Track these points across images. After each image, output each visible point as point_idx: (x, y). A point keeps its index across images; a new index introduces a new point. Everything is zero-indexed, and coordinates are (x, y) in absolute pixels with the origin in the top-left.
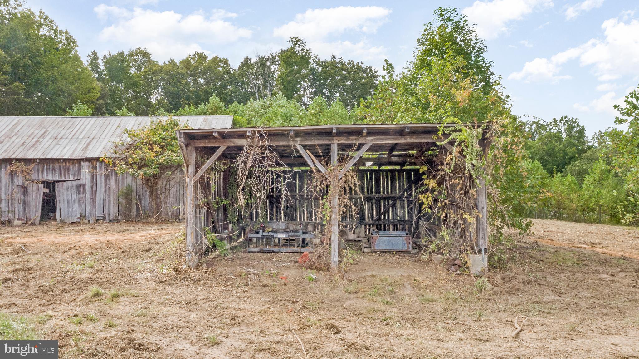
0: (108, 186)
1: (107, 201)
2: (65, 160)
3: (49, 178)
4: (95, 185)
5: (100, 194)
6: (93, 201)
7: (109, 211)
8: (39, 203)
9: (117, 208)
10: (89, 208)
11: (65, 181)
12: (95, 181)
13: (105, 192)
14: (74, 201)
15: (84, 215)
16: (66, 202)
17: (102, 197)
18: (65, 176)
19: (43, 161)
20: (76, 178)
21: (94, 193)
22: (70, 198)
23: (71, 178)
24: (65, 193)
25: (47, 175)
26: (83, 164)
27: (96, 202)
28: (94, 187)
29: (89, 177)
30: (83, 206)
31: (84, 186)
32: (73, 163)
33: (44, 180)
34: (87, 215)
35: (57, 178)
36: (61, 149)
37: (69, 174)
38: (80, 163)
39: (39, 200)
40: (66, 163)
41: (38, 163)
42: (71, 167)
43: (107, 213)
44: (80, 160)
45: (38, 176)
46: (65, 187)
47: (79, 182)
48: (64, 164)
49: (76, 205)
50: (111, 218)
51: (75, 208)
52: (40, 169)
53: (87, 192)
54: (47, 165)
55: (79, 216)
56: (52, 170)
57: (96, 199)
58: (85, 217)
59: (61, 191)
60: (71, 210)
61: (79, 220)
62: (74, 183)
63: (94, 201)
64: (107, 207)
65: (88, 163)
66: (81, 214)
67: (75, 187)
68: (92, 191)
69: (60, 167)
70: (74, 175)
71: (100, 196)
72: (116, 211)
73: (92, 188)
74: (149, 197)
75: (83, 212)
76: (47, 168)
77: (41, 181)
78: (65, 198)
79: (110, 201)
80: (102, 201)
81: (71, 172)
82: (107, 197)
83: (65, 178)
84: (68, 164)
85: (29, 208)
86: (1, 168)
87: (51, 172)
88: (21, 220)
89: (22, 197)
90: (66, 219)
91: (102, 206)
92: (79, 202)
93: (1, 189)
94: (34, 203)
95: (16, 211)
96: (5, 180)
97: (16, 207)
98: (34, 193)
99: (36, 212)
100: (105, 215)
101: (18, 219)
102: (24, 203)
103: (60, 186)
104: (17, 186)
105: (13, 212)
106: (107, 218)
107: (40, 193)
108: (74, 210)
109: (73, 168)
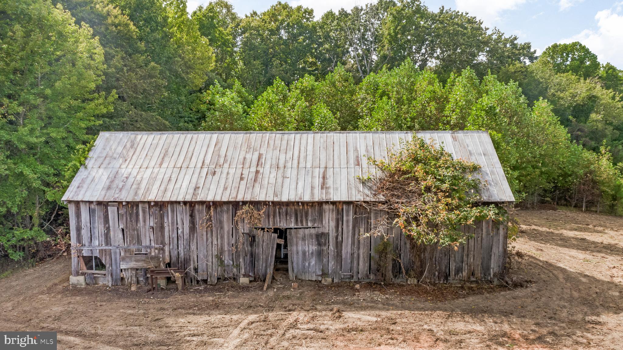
0: (357, 236)
1: (355, 255)
2: (303, 204)
3: (282, 225)
4: (340, 234)
5: (347, 246)
6: (338, 255)
7: (358, 269)
8: (271, 256)
9: (367, 265)
11: (301, 228)
12: (340, 229)
13: (353, 243)
14: (312, 253)
15: (326, 272)
16: (300, 253)
17: (349, 250)
18: (302, 222)
19: (275, 204)
20: (316, 225)
21: (339, 245)
22: (307, 249)
23: (310, 225)
24: (300, 242)
25: (280, 221)
26: (326, 207)
27: (341, 256)
28: (340, 238)
29: (333, 224)
30: (325, 260)
31: (326, 235)
32: (312, 206)
33: (276, 227)
34: (330, 271)
35: (292, 225)
36: (293, 186)
37: (307, 220)
38: (322, 207)
39: (272, 252)
40: (304, 207)
41: (271, 206)
42: (310, 210)
43: (355, 270)
44: (321, 203)
45: (269, 223)
46: (300, 236)
47: (321, 231)
49: (314, 258)
50: (360, 277)
51: (313, 262)
52: (271, 213)
53: (331, 244)
54: (279, 209)
55: (320, 273)
56: (286, 214)
57: (341, 253)
58: (327, 275)
59: (295, 240)
60: (307, 264)
61: (320, 279)
62: (313, 231)
64: (355, 262)
65: (331, 207)
66: (323, 270)
67: (314, 237)
68: (337, 242)
69: (296, 211)
70: (314, 221)
71: (346, 250)
72: (367, 268)
73: (337, 238)
74: (410, 251)
75: (324, 268)
76: (279, 213)
77: (273, 228)
78: (300, 248)
79: (359, 255)
80: (349, 256)
81: (310, 218)
82: (356, 250)
83: (302, 225)
84: (306, 207)
85: (258, 262)
86: (222, 211)
87: (284, 216)
88: (249, 276)
89: (250, 248)
90: (301, 275)
91: (349, 261)
92: (320, 254)
93: (222, 237)
94: (264, 257)
95: (242, 264)
96: (227, 226)
97: (241, 260)
98: (264, 244)
99: (266, 267)
100: (353, 273)
101: (244, 276)
102: (252, 255)
103: (293, 233)
104: (243, 234)
105: (238, 266)
106: (355, 277)
107: (273, 244)
108: (312, 264)
109: (312, 212)
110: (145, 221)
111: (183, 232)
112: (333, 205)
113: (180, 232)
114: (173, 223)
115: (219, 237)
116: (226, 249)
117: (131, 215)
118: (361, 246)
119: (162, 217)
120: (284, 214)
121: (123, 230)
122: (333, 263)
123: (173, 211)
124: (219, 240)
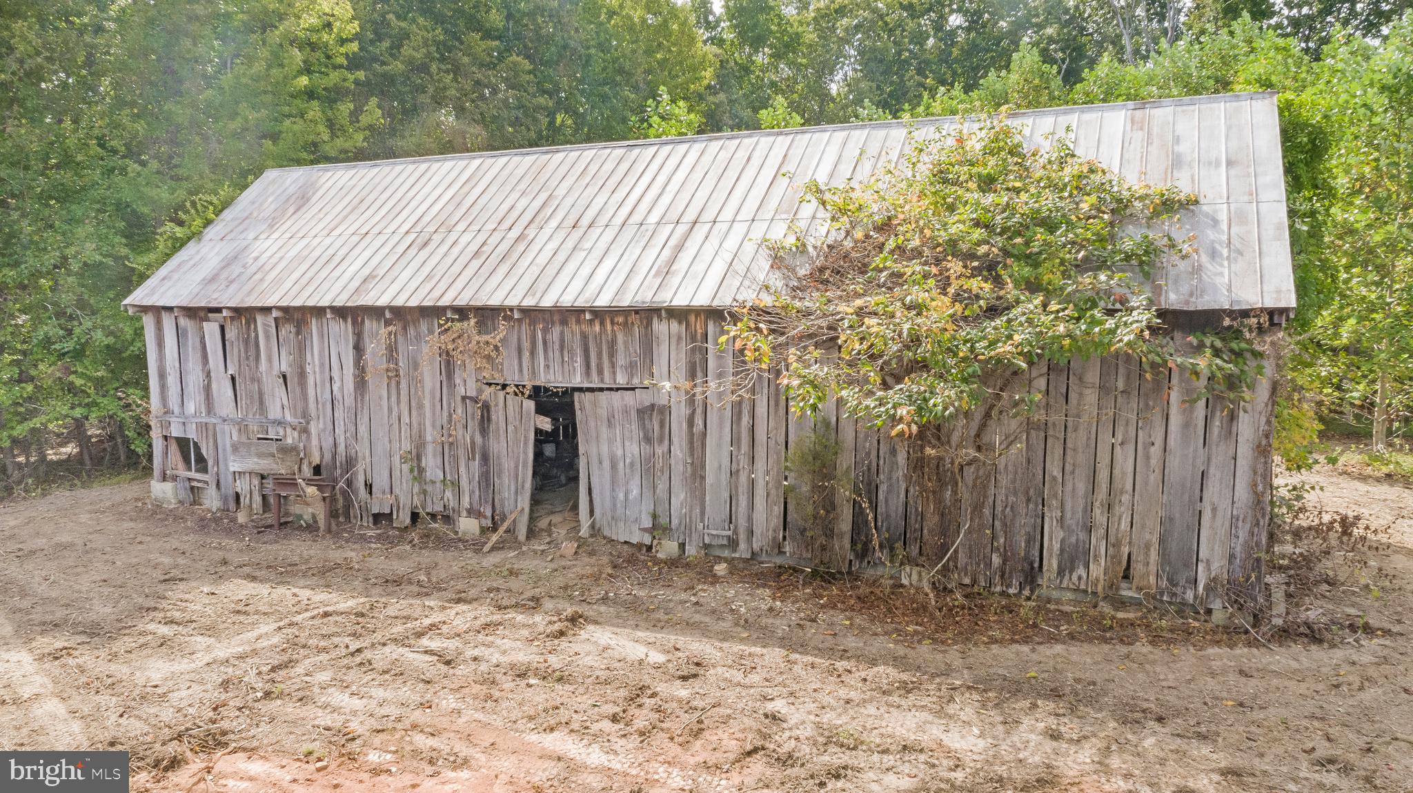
0: (745, 419)
1: (743, 479)
2: (599, 314)
3: (554, 378)
4: (699, 411)
5: (719, 446)
6: (694, 474)
7: (750, 519)
8: (525, 464)
9: (778, 510)
10: (680, 497)
11: (601, 390)
13: (735, 441)
14: (632, 464)
15: (663, 521)
16: (606, 464)
17: (725, 461)
18: (600, 372)
19: (531, 314)
20: (636, 381)
21: (697, 444)
22: (620, 452)
23: (621, 380)
24: (604, 430)
25: (547, 366)
26: (661, 328)
27: (703, 478)
28: (699, 421)
30: (662, 487)
31: (664, 411)
32: (626, 324)
33: (537, 384)
34: (675, 522)
35: (577, 380)
36: (585, 271)
37: (613, 365)
38: (649, 323)
40: (602, 324)
41: (519, 320)
42: (620, 339)
43: (742, 523)
44: (648, 314)
45: (521, 370)
46: (603, 413)
47: (644, 398)
48: (597, 328)
49: (638, 477)
50: (756, 546)
51: (635, 492)
52: (526, 345)
53: (675, 439)
54: (545, 331)
55: (647, 523)
56: (562, 348)
57: (703, 466)
58: (667, 530)
59: (592, 424)
60: (621, 496)
61: (647, 540)
62: (629, 398)
63: (696, 474)
64: (743, 501)
65: (675, 325)
66: (655, 516)
67: (634, 415)
68: (691, 435)
69: (584, 337)
70: (631, 368)
71: (717, 455)
72: (776, 521)
73: (691, 422)
75: (659, 511)
76: (545, 343)
77: (529, 384)
78: (605, 449)
79: (752, 477)
80: (725, 477)
81: (621, 360)
82: (744, 462)
83: (602, 381)
84: (609, 327)
85: (499, 477)
86: (418, 337)
87: (557, 354)
88: (479, 515)
89: (478, 439)
90: (610, 525)
91: (727, 495)
92: (649, 470)
93: (420, 406)
94: (512, 465)
95: (464, 482)
96: (430, 376)
97: (462, 470)
98: (510, 428)
99: (516, 493)
100: (736, 532)
101: (471, 512)
102: (485, 458)
103: (587, 405)
104: (464, 398)
105: (456, 485)
106: (743, 546)
107: (527, 431)
108: (631, 497)
109: (626, 343)
110: (270, 360)
111: (342, 388)
112: (680, 323)
113: (335, 388)
114: (322, 365)
115: (413, 404)
116: (429, 438)
117: (246, 342)
118: (761, 452)
119: (301, 349)
120: (557, 346)
121: (233, 379)
122: (682, 496)
123: (321, 336)
124: (414, 413)
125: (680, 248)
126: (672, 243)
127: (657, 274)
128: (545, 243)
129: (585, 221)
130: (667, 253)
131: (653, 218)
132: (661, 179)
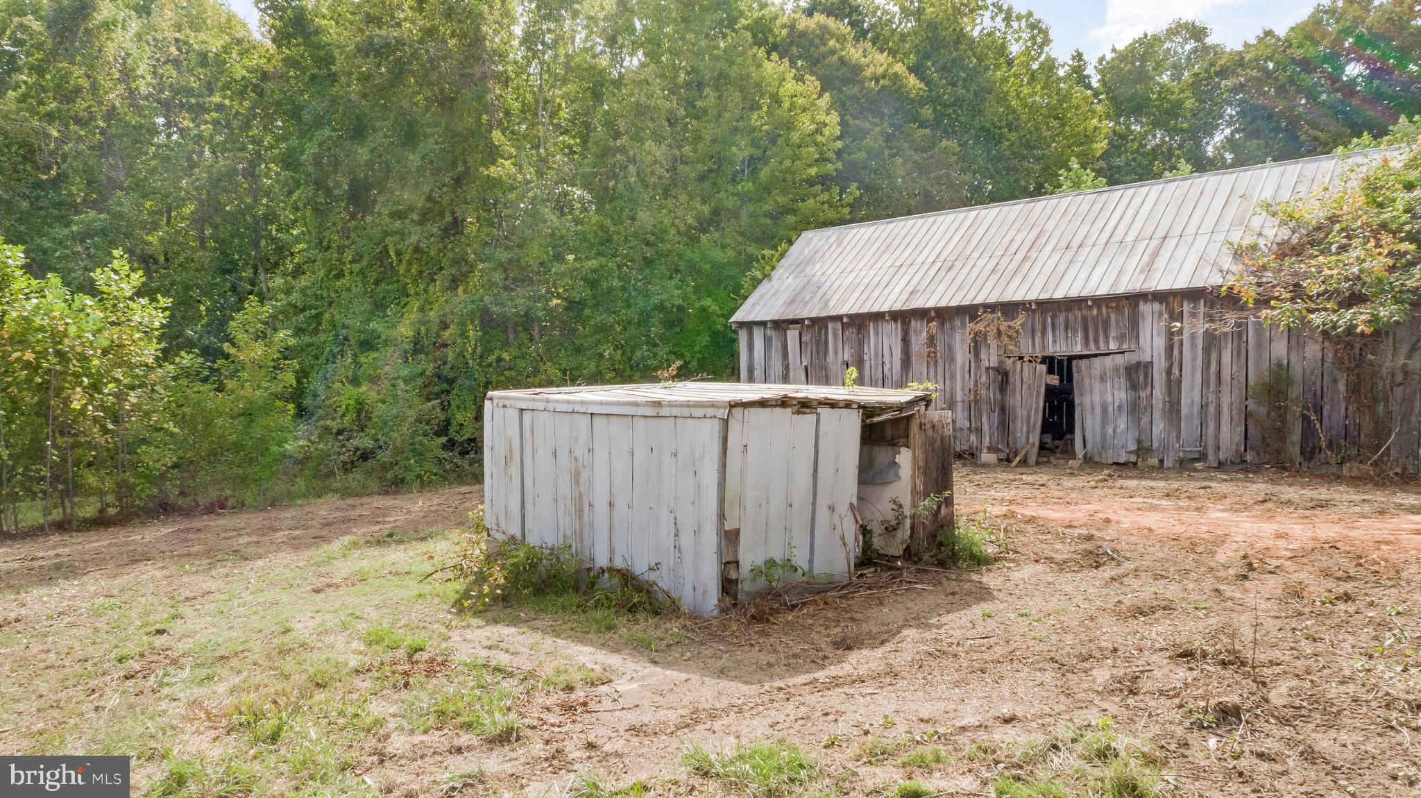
0: (1213, 368)
1: (1212, 409)
2: (1098, 301)
3: (1059, 347)
4: (1176, 364)
5: (1192, 388)
6: (1171, 410)
7: (1217, 438)
8: (1037, 411)
9: (1240, 429)
10: (1159, 427)
11: (1096, 356)
12: (1176, 352)
13: (1205, 383)
14: (1120, 407)
15: (1146, 444)
16: (1098, 409)
17: (1197, 398)
18: (1097, 342)
19: (1045, 306)
20: (1125, 346)
21: (1174, 386)
22: (1109, 399)
23: (1113, 346)
24: (1097, 386)
25: (1054, 341)
26: (1145, 308)
27: (1179, 411)
28: (1176, 370)
29: (1160, 343)
30: (1145, 420)
31: (1148, 366)
32: (1117, 307)
33: (1047, 354)
34: (1155, 444)
35: (1078, 349)
36: (1084, 274)
37: (1107, 337)
38: (1137, 305)
39: (1037, 403)
40: (1099, 309)
41: (1034, 311)
42: (1113, 317)
43: (1211, 440)
44: (1133, 300)
45: (1034, 346)
46: (1096, 372)
47: (1133, 358)
48: (1095, 312)
49: (1124, 417)
50: (1222, 457)
51: (1122, 425)
52: (1038, 326)
53: (1156, 385)
54: (1053, 318)
55: (1132, 446)
56: (1066, 328)
57: (1179, 403)
58: (1149, 450)
59: (1087, 381)
60: (1110, 431)
61: (1133, 458)
62: (1119, 359)
63: (1173, 409)
64: (1212, 425)
65: (1157, 306)
66: (1139, 442)
67: (1122, 371)
68: (1169, 381)
69: (1085, 319)
70: (1121, 338)
71: (1190, 395)
72: (1239, 437)
73: (1169, 372)
74: (1348, 399)
75: (1143, 437)
76: (1053, 325)
77: (1040, 355)
78: (1097, 398)
79: (1219, 407)
80: (1196, 410)
81: (1113, 333)
82: (1211, 397)
83: (1098, 348)
84: (1104, 310)
85: (1014, 423)
86: (953, 329)
87: (1063, 332)
88: (997, 450)
89: (999, 396)
90: (1100, 454)
91: (1198, 422)
92: (1134, 409)
93: (953, 377)
94: (1025, 413)
95: (986, 429)
96: (962, 355)
97: (984, 419)
98: (1025, 386)
99: (1028, 432)
100: (1205, 448)
101: (990, 449)
102: (1003, 410)
103: (1083, 369)
104: (987, 369)
105: (979, 431)
106: (1211, 457)
107: (1039, 386)
108: (1118, 431)
109: (1117, 321)
110: (836, 353)
111: (891, 369)
112: (1161, 303)
113: (886, 369)
114: (876, 354)
115: (947, 376)
116: (959, 398)
117: (818, 343)
118: (1225, 389)
119: (860, 345)
120: (1062, 327)
121: (806, 368)
122: (1162, 426)
123: (877, 333)
124: (948, 382)
125: (1156, 254)
126: (1149, 252)
127: (1141, 272)
128: (1047, 261)
129: (1075, 243)
130: (1146, 258)
131: (1131, 237)
132: (1131, 212)
